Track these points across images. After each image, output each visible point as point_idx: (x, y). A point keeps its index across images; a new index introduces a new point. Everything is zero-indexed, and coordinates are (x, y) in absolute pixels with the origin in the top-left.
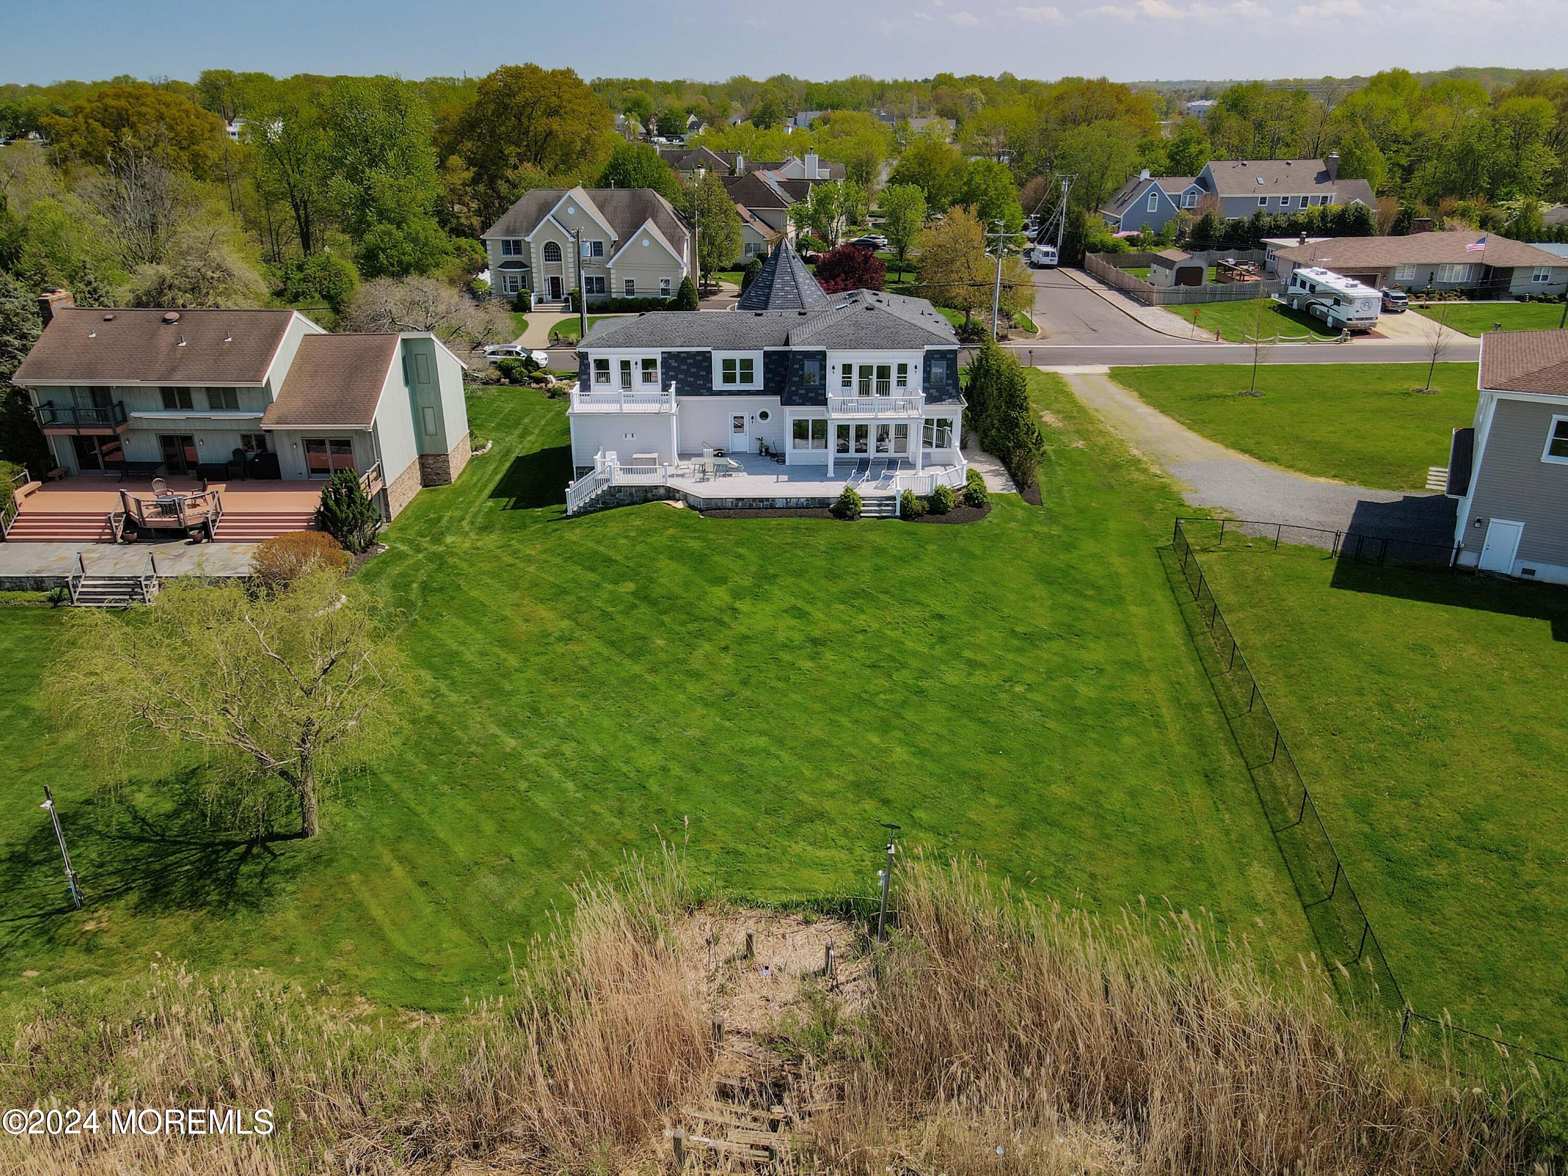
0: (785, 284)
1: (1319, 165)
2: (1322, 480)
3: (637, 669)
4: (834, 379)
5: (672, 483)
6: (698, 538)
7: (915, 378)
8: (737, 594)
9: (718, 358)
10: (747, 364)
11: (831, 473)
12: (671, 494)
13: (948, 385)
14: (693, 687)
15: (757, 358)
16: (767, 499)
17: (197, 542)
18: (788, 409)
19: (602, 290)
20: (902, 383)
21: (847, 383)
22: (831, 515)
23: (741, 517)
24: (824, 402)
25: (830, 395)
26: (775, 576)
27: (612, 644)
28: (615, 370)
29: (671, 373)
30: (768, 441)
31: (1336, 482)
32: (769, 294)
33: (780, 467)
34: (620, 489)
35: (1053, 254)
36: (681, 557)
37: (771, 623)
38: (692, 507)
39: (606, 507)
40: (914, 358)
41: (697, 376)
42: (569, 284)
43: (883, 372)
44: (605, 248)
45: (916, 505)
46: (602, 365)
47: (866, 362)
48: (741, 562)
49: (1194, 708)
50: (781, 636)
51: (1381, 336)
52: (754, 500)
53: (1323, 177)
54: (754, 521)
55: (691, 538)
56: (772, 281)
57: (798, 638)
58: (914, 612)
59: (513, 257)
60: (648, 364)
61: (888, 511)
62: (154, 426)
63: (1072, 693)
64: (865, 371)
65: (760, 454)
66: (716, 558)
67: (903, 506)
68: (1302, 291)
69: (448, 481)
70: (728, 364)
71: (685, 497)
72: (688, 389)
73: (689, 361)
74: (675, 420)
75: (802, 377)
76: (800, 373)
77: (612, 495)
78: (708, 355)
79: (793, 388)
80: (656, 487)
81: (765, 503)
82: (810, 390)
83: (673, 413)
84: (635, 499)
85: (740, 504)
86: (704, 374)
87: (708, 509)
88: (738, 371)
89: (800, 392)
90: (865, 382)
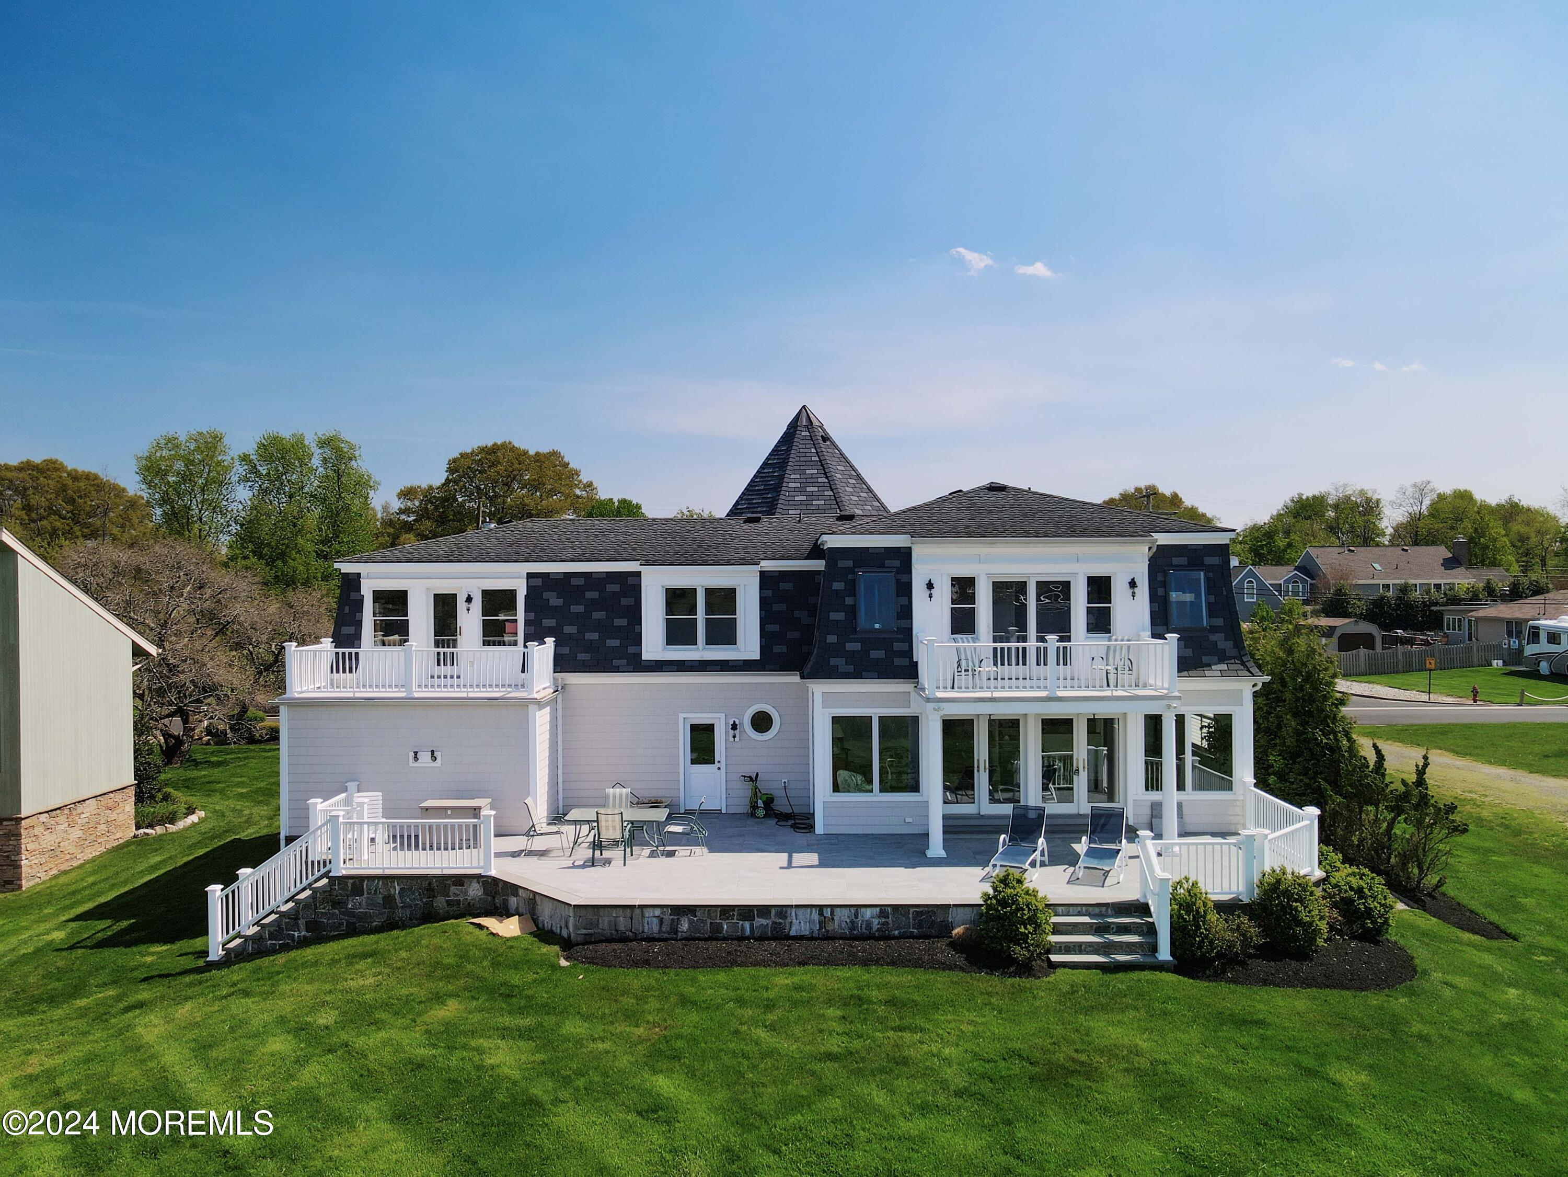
0: (808, 481)
1: (1443, 551)
4: (931, 614)
5: (506, 868)
6: (523, 1034)
7: (1132, 611)
9: (655, 583)
10: (722, 599)
11: (936, 848)
12: (495, 897)
13: (1213, 629)
16: (764, 910)
18: (819, 689)
20: (1100, 622)
22: (960, 959)
23: (682, 964)
24: (910, 671)
25: (921, 655)
28: (420, 617)
29: (548, 623)
30: (772, 783)
33: (801, 838)
34: (357, 883)
38: (544, 935)
40: (1127, 564)
41: (606, 629)
45: (1226, 927)
46: (393, 602)
47: (1011, 571)
52: (726, 911)
53: (1450, 564)
54: (722, 976)
55: (505, 1033)
56: (781, 478)
60: (497, 601)
61: (1128, 948)
65: (753, 815)
67: (1179, 930)
70: (679, 599)
71: (529, 905)
72: (581, 656)
73: (589, 595)
74: (542, 720)
75: (852, 612)
76: (849, 601)
77: (336, 904)
78: (631, 581)
79: (832, 639)
80: (460, 880)
81: (759, 921)
82: (872, 641)
83: (540, 704)
84: (399, 913)
85: (685, 925)
86: (622, 622)
87: (588, 940)
88: (701, 615)
89: (850, 646)
90: (1009, 618)
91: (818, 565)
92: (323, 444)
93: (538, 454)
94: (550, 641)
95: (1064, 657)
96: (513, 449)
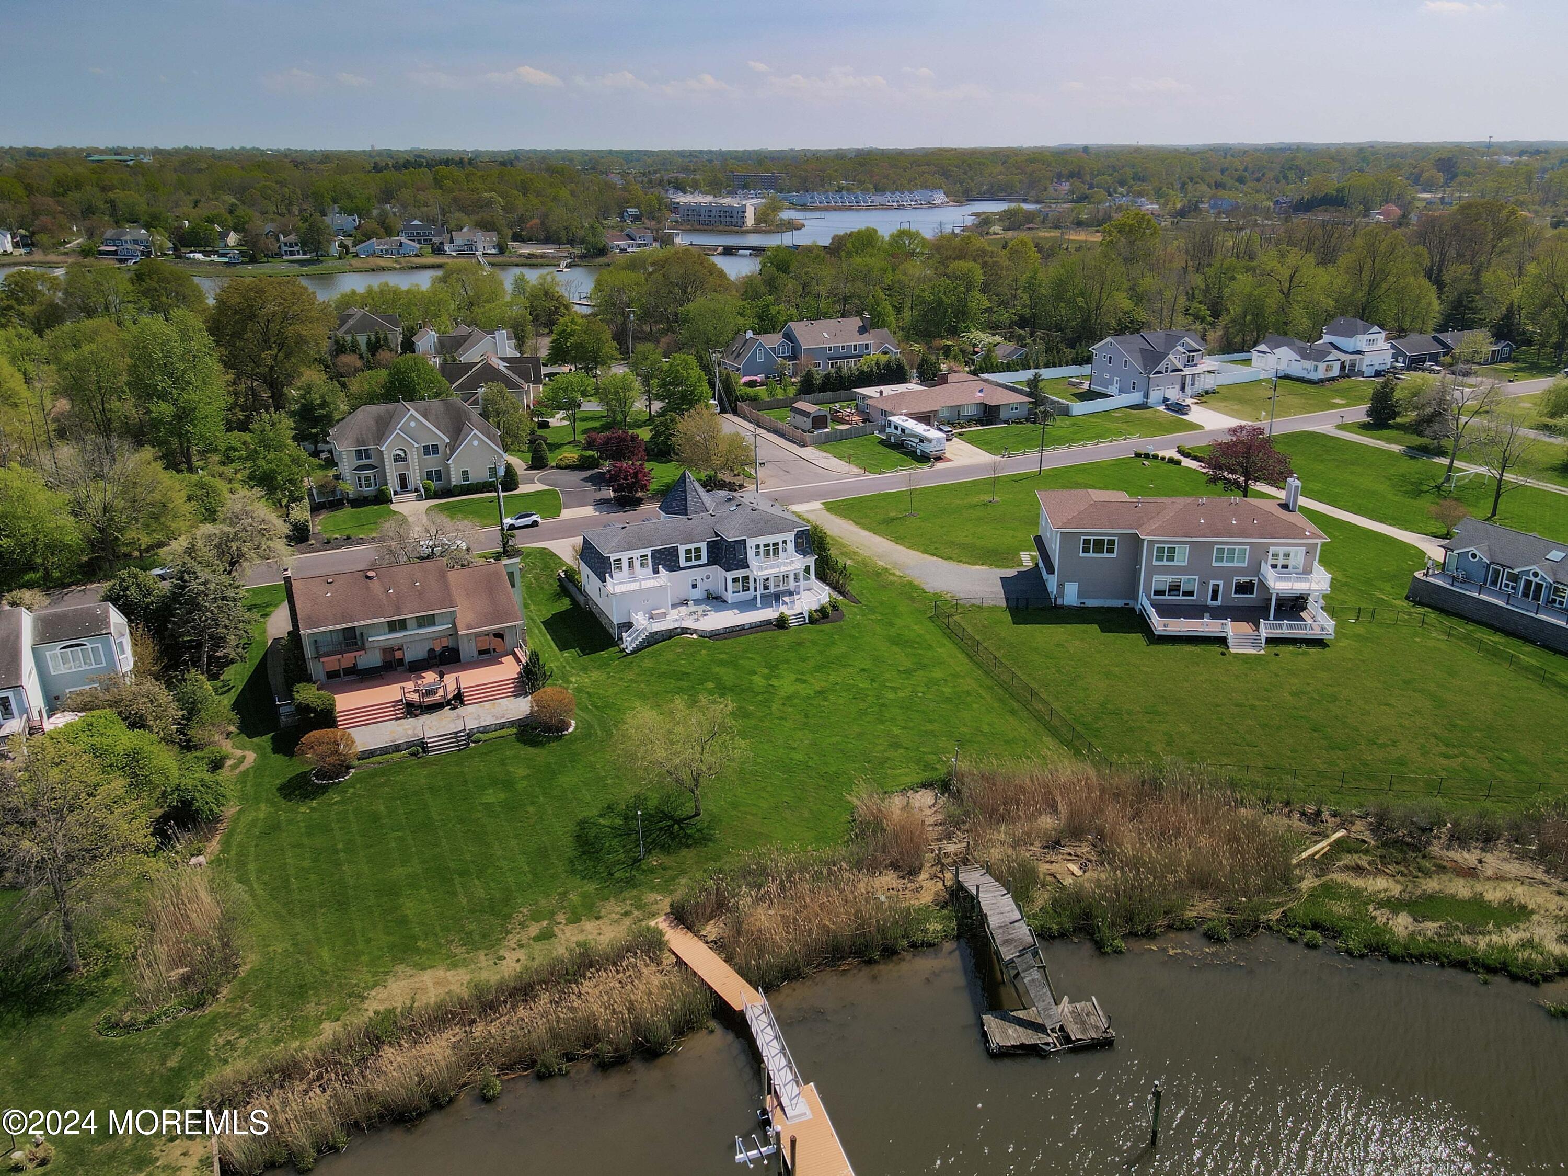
1: (856, 322)
2: (977, 567)
4: (751, 553)
5: (685, 624)
6: (722, 653)
7: (791, 546)
8: (766, 678)
9: (682, 550)
10: (698, 550)
11: (759, 605)
12: (685, 631)
13: (807, 548)
15: (703, 546)
16: (740, 626)
17: (455, 708)
18: (725, 572)
19: (439, 478)
20: (785, 550)
21: (757, 554)
22: (778, 628)
23: (733, 638)
24: (747, 567)
25: (750, 563)
26: (776, 665)
28: (625, 564)
29: (657, 562)
31: (984, 567)
32: (686, 505)
33: (727, 605)
34: (654, 633)
36: (722, 664)
37: (793, 688)
38: (704, 637)
39: (650, 645)
40: (790, 537)
41: (672, 561)
42: (415, 478)
43: (776, 544)
44: (441, 449)
45: (816, 616)
46: (619, 563)
47: (766, 542)
48: (754, 662)
49: (992, 688)
50: (803, 693)
51: (950, 460)
52: (734, 627)
53: (863, 330)
54: (741, 639)
55: (718, 653)
56: (685, 497)
57: (812, 693)
58: (851, 670)
59: (364, 462)
60: (644, 558)
61: (801, 621)
62: (382, 644)
63: (941, 692)
64: (767, 546)
65: (709, 599)
66: (740, 662)
67: (809, 617)
68: (895, 431)
71: (695, 632)
72: (669, 569)
73: (666, 553)
74: (669, 589)
75: (736, 555)
76: (733, 553)
77: (651, 638)
79: (731, 562)
80: (674, 629)
82: (739, 561)
83: (669, 586)
84: (665, 637)
85: (727, 631)
86: (675, 559)
87: (712, 636)
88: (693, 555)
89: (735, 563)
90: (767, 553)
91: (716, 539)
94: (661, 567)
95: (778, 559)
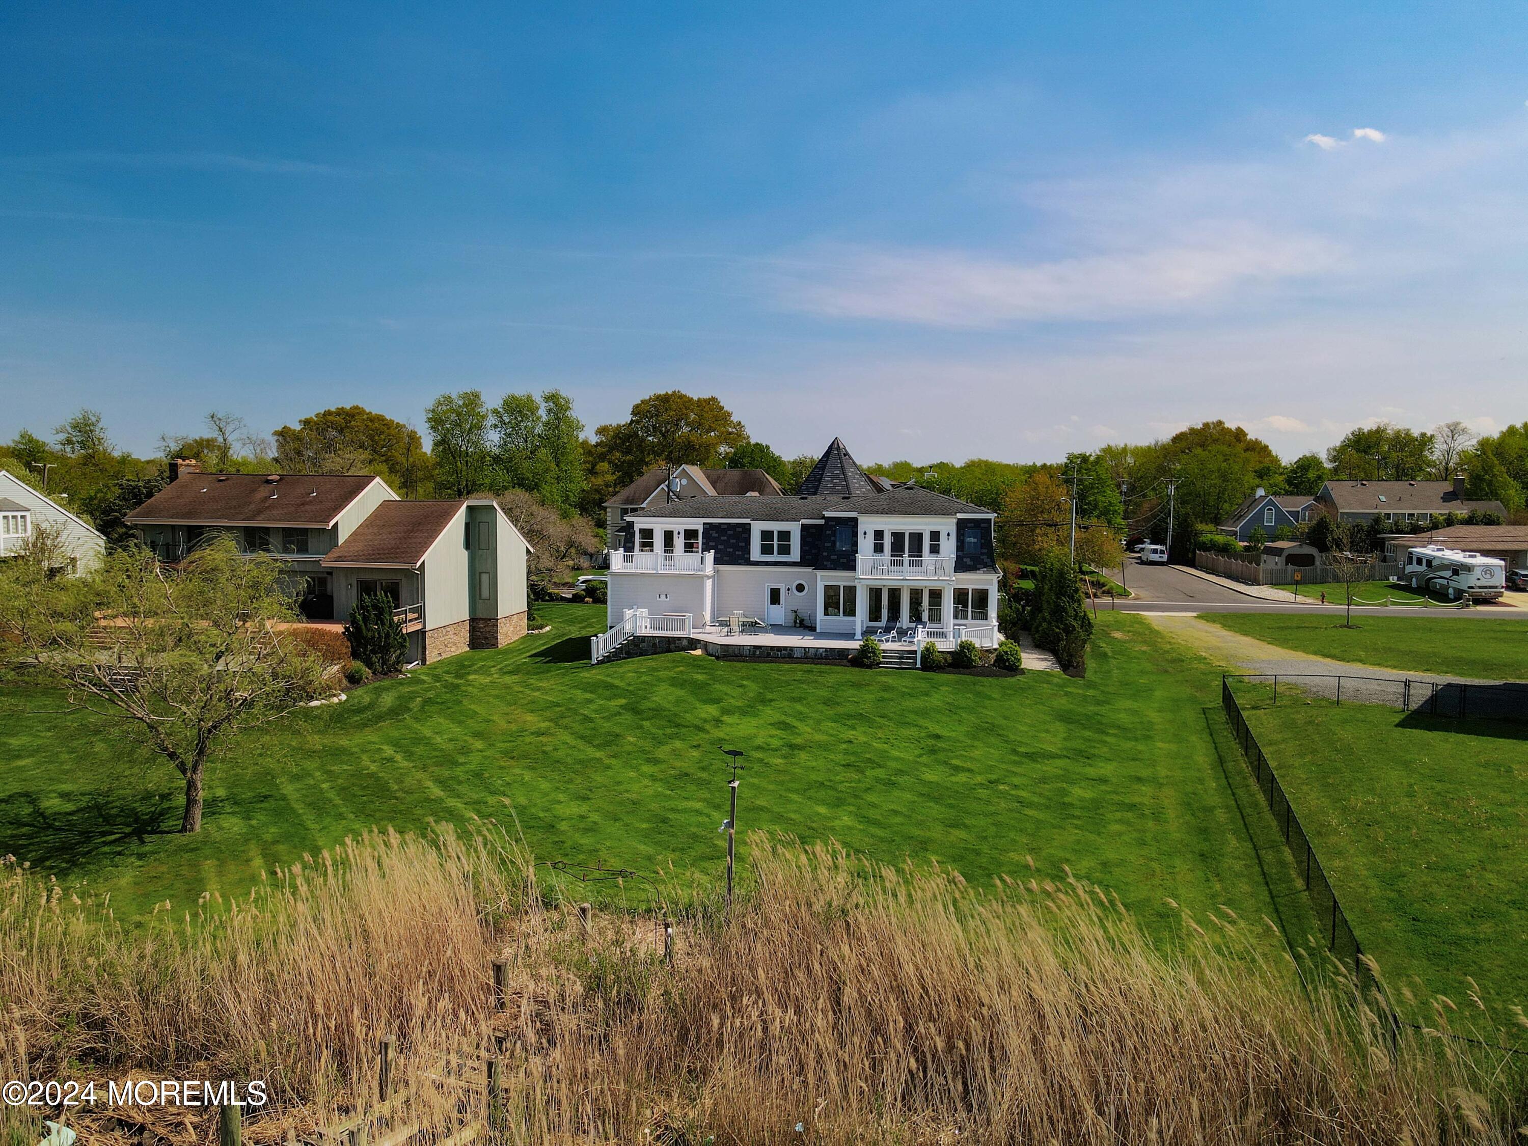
0: (834, 477)
1: (1446, 487)
3: (598, 754)
4: (865, 544)
5: (696, 635)
6: (705, 673)
7: (949, 547)
8: (726, 711)
9: (757, 528)
10: (785, 536)
11: (855, 635)
12: (693, 643)
13: (982, 554)
14: (647, 769)
15: (794, 529)
16: (785, 648)
18: (820, 574)
20: (935, 550)
21: (879, 549)
22: (848, 663)
23: (756, 662)
24: (854, 568)
25: (859, 561)
26: (771, 700)
27: (582, 737)
28: (658, 540)
29: (711, 544)
30: (804, 614)
33: (810, 632)
34: (643, 639)
35: (1162, 552)
36: (682, 685)
37: (755, 731)
38: (710, 654)
39: (629, 655)
40: (947, 526)
41: (736, 547)
43: (917, 538)
45: (937, 656)
46: (648, 534)
47: (898, 528)
48: (741, 690)
49: (1206, 809)
50: (759, 741)
52: (772, 648)
53: (1450, 496)
54: (768, 665)
56: (822, 475)
57: (776, 743)
58: (910, 732)
60: (690, 534)
61: (908, 663)
63: (1064, 793)
64: (898, 537)
65: (794, 626)
66: (717, 686)
67: (923, 657)
68: (1418, 566)
69: (495, 645)
70: (766, 535)
71: (705, 645)
72: (725, 558)
73: (729, 532)
74: (709, 583)
75: (834, 543)
76: (833, 538)
77: (636, 646)
78: (747, 527)
79: (825, 554)
80: (679, 639)
81: (784, 652)
82: (842, 554)
83: (708, 577)
84: (658, 650)
85: (758, 653)
86: (743, 544)
87: (725, 656)
88: (775, 542)
89: (832, 557)
90: (897, 548)
91: (822, 522)
92: (547, 399)
93: (699, 400)
94: (712, 551)
95: (920, 564)
96: (681, 397)
